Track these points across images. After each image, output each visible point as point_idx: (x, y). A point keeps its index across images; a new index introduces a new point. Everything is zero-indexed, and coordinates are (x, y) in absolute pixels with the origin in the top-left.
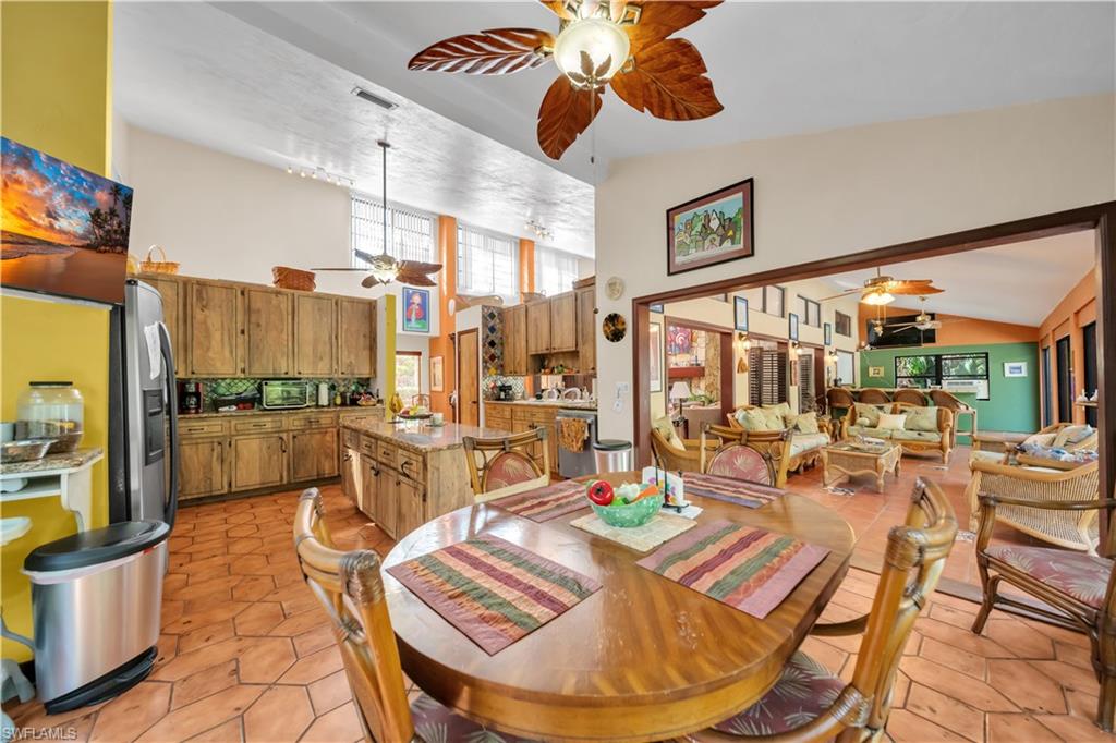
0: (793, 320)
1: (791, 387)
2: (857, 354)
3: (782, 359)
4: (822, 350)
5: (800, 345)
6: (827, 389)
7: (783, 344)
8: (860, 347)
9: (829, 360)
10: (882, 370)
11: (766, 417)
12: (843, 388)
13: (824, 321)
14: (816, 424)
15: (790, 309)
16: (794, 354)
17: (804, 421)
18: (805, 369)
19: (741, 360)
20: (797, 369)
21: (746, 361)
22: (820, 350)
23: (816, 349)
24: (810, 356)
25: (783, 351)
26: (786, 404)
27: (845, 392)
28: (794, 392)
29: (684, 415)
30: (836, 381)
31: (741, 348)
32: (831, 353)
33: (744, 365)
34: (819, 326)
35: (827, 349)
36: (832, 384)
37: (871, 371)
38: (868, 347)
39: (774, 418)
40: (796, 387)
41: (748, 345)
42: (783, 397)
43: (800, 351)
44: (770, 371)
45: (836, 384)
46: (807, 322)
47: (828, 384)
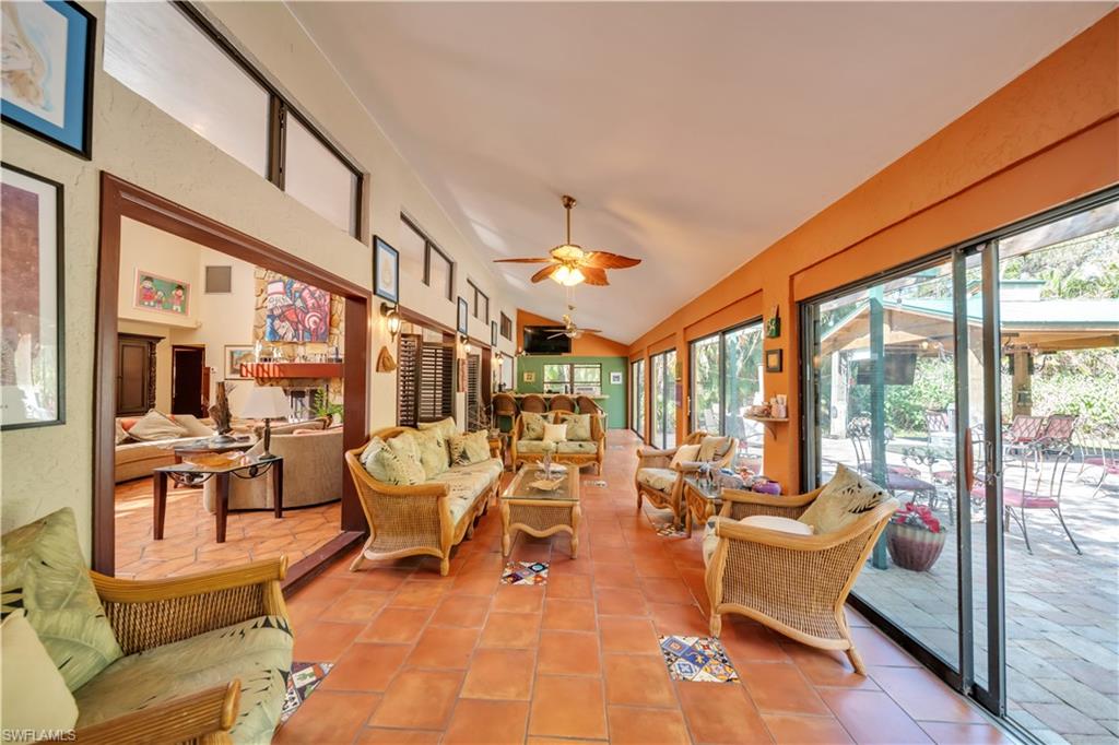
0: (462, 306)
1: (458, 394)
2: (515, 359)
3: (449, 356)
4: (489, 350)
5: (467, 339)
6: (494, 395)
7: (449, 336)
8: (518, 353)
9: (495, 362)
10: (533, 375)
11: (422, 445)
12: (508, 393)
13: (491, 319)
14: (488, 448)
15: (458, 292)
16: (463, 350)
17: (474, 445)
18: (472, 371)
19: (384, 349)
20: (465, 370)
21: (393, 352)
22: (487, 350)
23: (484, 349)
24: (478, 356)
25: (449, 345)
26: (451, 418)
27: (510, 399)
28: (460, 399)
29: (272, 451)
30: (500, 386)
31: (383, 329)
32: (497, 355)
33: (390, 358)
34: (487, 323)
35: (494, 350)
36: (497, 389)
37: (525, 375)
38: (524, 353)
39: (433, 445)
40: (463, 394)
41: (395, 324)
42: (448, 411)
43: (468, 348)
44: (431, 372)
45: (500, 390)
46: (476, 316)
47: (494, 391)
